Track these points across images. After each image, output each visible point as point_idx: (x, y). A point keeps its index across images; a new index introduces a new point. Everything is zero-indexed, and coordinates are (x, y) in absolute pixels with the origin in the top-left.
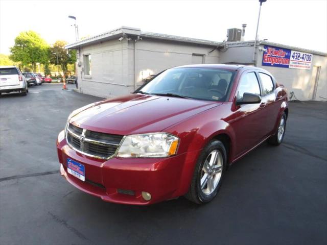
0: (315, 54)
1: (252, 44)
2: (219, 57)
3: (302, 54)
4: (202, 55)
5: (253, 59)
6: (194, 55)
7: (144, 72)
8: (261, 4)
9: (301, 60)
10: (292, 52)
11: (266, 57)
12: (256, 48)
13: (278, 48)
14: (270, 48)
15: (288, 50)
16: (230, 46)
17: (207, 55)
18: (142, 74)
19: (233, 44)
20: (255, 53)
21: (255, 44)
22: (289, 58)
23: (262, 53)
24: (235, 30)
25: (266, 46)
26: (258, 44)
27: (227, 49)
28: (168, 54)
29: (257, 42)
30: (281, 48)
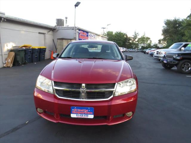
0: (96, 35)
1: (73, 28)
2: (53, 35)
3: (92, 34)
4: (44, 34)
5: (75, 37)
6: (39, 33)
7: (8, 44)
8: (75, 8)
9: (92, 37)
10: (89, 33)
11: (80, 35)
12: (75, 31)
13: (84, 31)
14: (81, 31)
15: (87, 32)
16: (60, 29)
17: (46, 33)
18: (7, 46)
19: (61, 28)
20: (75, 33)
21: (75, 28)
22: (88, 36)
23: (78, 33)
24: (61, 20)
25: (80, 30)
26: (76, 29)
27: (58, 30)
28: (23, 32)
29: (76, 27)
30: (85, 31)
